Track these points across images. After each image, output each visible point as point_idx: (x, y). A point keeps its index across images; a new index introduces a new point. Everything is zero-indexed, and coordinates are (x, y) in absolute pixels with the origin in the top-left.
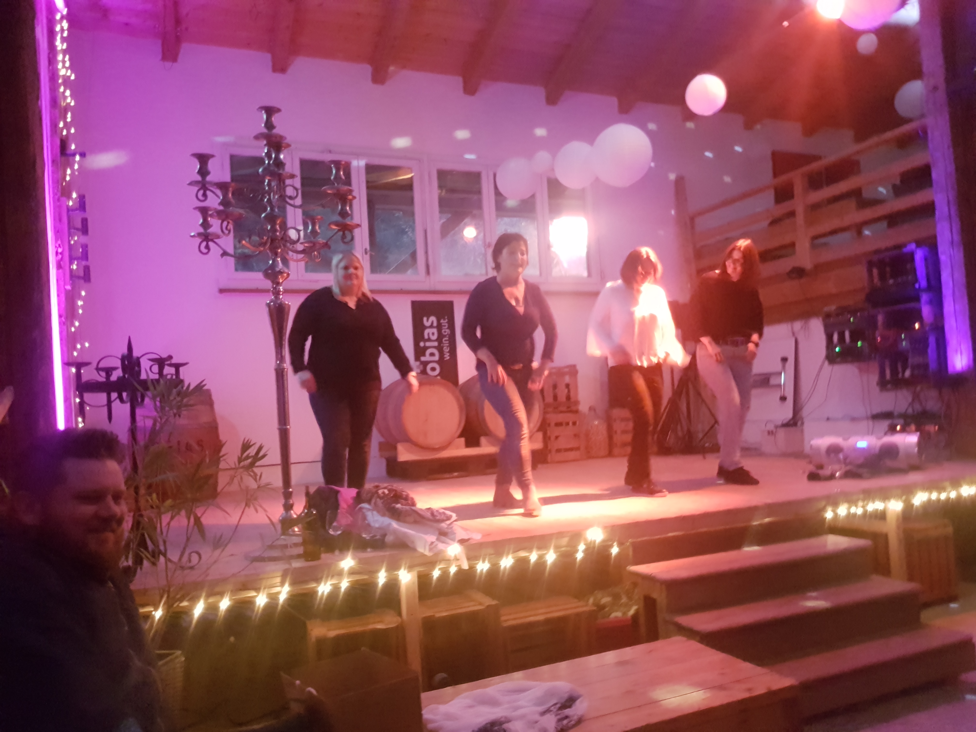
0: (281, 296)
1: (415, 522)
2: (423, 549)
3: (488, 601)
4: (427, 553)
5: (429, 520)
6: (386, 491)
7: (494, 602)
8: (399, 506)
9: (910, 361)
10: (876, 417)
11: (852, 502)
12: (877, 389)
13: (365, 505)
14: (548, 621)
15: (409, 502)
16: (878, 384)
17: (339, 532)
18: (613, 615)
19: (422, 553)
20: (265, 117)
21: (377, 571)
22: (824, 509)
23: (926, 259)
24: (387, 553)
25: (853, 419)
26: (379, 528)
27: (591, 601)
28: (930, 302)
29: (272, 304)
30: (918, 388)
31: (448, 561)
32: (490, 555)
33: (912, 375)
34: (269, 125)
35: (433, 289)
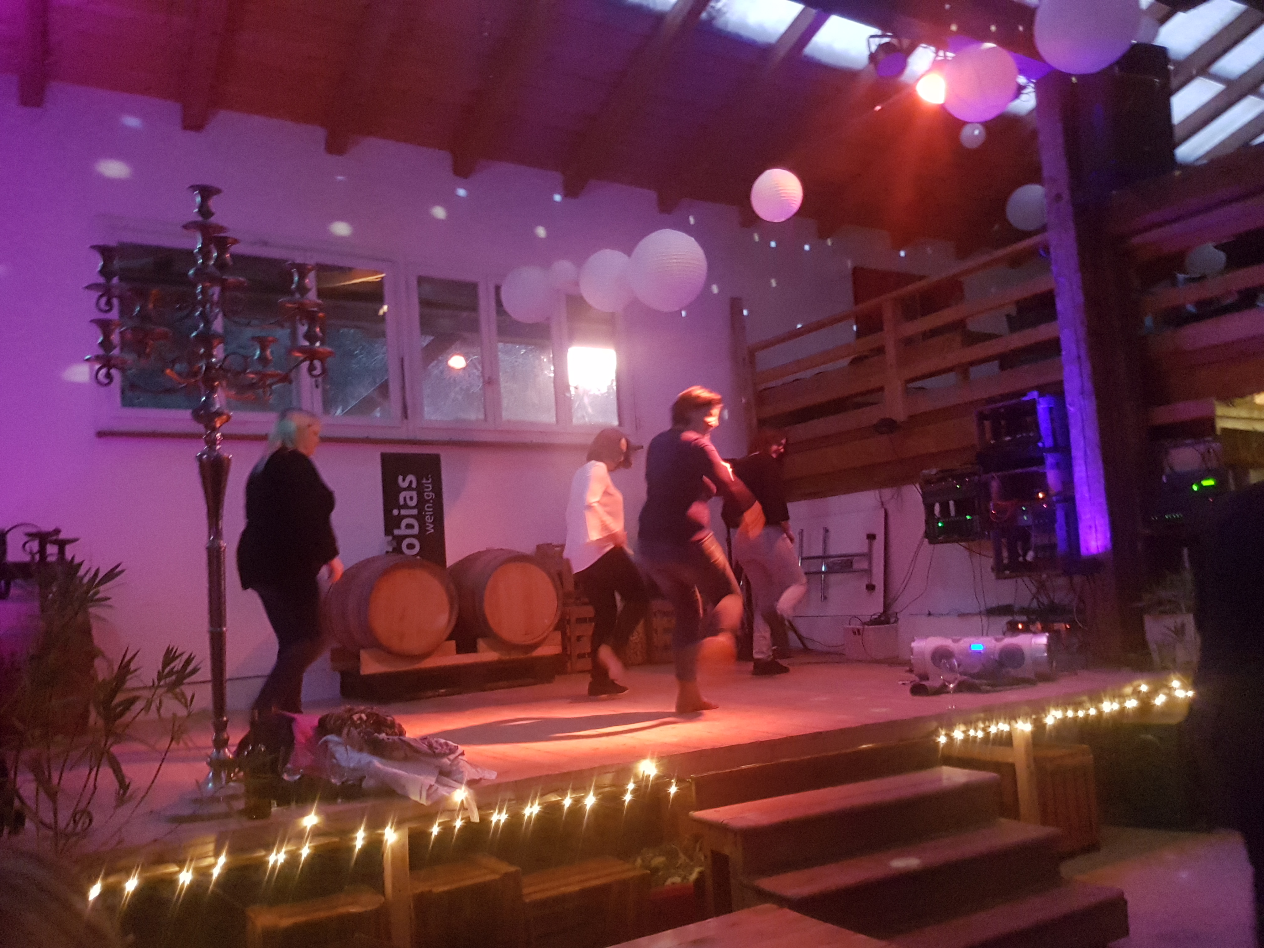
0: (218, 447)
1: (406, 759)
2: (418, 796)
3: (506, 868)
4: (424, 801)
5: (426, 754)
6: (364, 716)
7: (512, 869)
8: (383, 736)
9: (1033, 540)
10: (992, 612)
11: (969, 723)
12: (993, 576)
13: (332, 737)
14: (584, 893)
15: (396, 730)
16: (993, 569)
17: (298, 777)
18: (669, 881)
19: (416, 802)
20: (198, 199)
21: (355, 829)
22: (936, 733)
23: (1050, 410)
24: (369, 804)
25: (962, 615)
26: (354, 770)
27: (639, 861)
28: (1057, 465)
29: (205, 456)
30: (1044, 576)
31: (452, 812)
32: (510, 800)
33: (1035, 557)
34: (205, 211)
35: (411, 437)
